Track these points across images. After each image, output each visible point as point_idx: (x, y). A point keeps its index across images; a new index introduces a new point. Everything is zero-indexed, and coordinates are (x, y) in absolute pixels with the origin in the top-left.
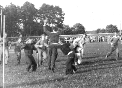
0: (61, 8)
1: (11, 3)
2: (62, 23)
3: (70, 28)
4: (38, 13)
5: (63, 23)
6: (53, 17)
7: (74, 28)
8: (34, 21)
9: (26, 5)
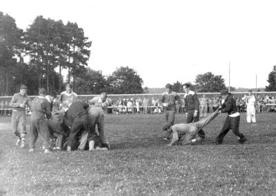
0: (81, 29)
2: (85, 66)
3: (106, 78)
4: (26, 39)
5: (87, 65)
6: (62, 50)
7: (116, 79)
8: (16, 60)
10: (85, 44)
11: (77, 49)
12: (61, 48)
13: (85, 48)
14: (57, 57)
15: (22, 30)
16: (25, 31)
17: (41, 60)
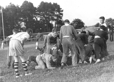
0: (59, 5)
1: (11, 3)
2: (61, 20)
4: (37, 11)
5: (62, 19)
6: (52, 14)
7: (73, 24)
8: (34, 19)
9: (25, 4)
10: (61, 11)
11: (58, 13)
12: (51, 13)
13: (61, 12)
14: (50, 17)
15: (36, 8)
16: (37, 8)
17: (44, 19)
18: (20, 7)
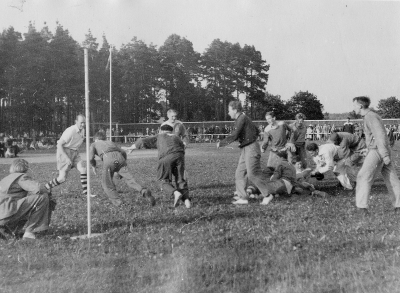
0: (259, 52)
1: (135, 38)
2: (263, 91)
3: (285, 103)
4: (203, 63)
5: (265, 89)
6: (239, 74)
7: (294, 104)
8: (193, 84)
9: (172, 43)
10: (263, 68)
11: (254, 73)
13: (263, 71)
14: (235, 81)
15: (199, 54)
16: (202, 55)
17: (218, 85)
18: (157, 49)
